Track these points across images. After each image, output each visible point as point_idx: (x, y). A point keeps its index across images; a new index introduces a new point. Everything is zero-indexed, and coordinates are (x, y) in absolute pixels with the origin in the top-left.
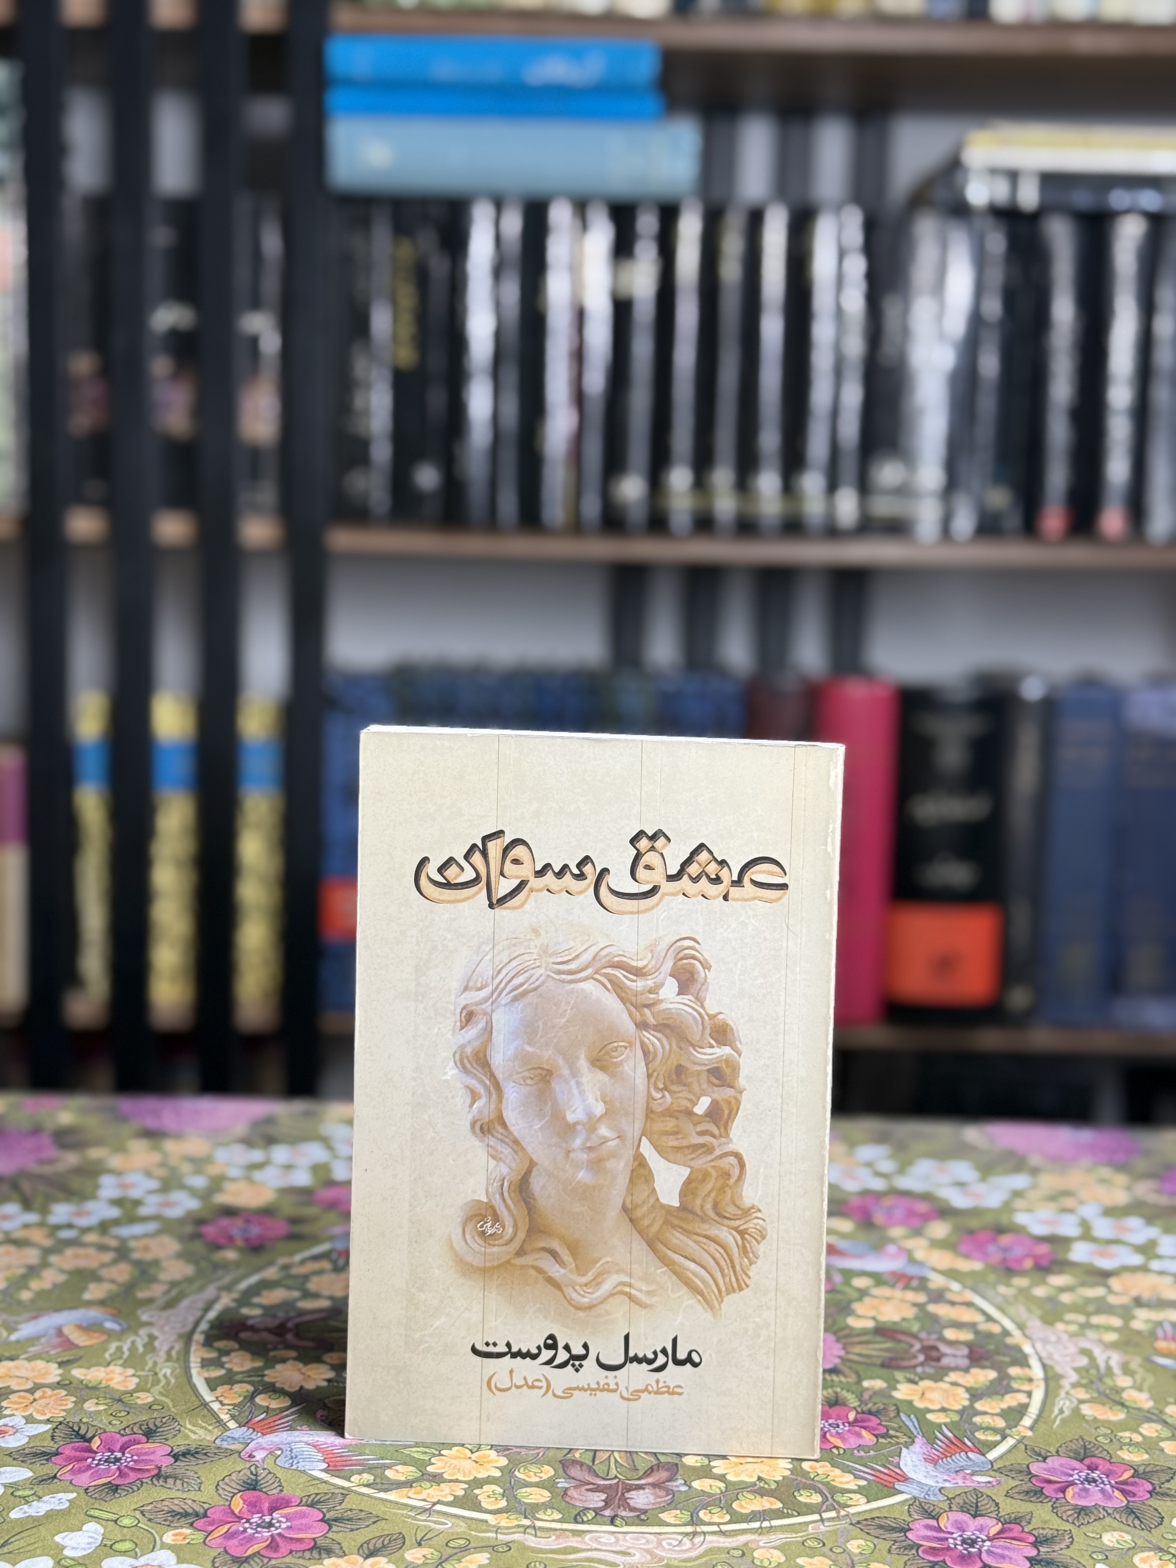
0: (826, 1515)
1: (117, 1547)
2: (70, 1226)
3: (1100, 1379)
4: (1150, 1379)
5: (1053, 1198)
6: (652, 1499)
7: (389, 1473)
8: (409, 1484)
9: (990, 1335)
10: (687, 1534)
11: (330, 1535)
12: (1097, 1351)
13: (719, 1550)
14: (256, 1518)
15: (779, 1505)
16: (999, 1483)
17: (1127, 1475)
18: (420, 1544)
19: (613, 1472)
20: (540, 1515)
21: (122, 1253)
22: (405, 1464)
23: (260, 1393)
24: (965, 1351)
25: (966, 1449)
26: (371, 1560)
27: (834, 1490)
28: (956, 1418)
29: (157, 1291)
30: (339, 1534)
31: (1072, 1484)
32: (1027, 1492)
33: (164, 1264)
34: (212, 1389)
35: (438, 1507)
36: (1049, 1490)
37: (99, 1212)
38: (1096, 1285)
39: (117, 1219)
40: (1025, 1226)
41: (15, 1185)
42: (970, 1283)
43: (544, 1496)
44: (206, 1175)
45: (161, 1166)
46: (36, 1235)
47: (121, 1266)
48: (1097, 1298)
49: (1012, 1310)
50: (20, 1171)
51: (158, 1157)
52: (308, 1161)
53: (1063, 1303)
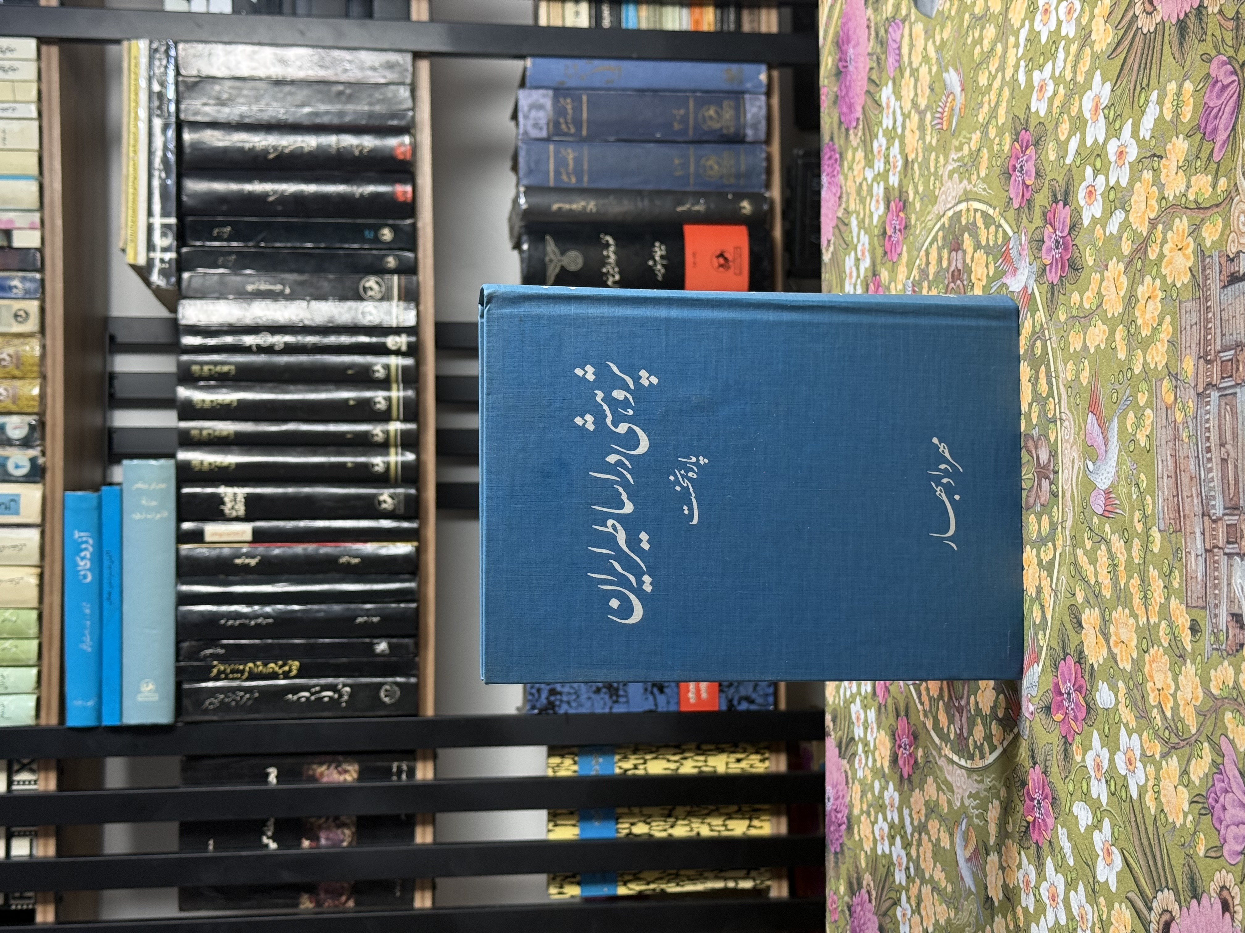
0: (1047, 337)
1: (1085, 791)
2: (908, 868)
3: (966, 165)
4: (964, 133)
5: (862, 201)
6: (1044, 449)
7: (1037, 622)
8: (1042, 607)
9: (944, 238)
10: (1061, 424)
11: (1072, 653)
12: (950, 168)
13: (1069, 403)
14: (1066, 704)
15: (1043, 367)
16: (1025, 227)
17: (1018, 147)
18: (1074, 595)
19: (1030, 476)
20: (1055, 519)
21: (922, 828)
22: (1032, 612)
23: (997, 715)
24: (954, 253)
25: (1008, 249)
26: (1084, 624)
27: (1034, 332)
28: (991, 257)
29: (943, 799)
30: (1071, 649)
31: (1023, 181)
32: (1029, 209)
33: (927, 798)
34: (995, 748)
35: (1054, 587)
36: (1027, 196)
37: (898, 851)
38: (912, 169)
39: (902, 837)
40: (880, 217)
41: (885, 914)
42: (915, 253)
43: (1045, 519)
44: (873, 782)
45: (868, 814)
46: (914, 891)
47: (930, 827)
48: (920, 168)
49: (930, 224)
50: (876, 913)
51: (863, 818)
52: (862, 712)
53: (924, 190)
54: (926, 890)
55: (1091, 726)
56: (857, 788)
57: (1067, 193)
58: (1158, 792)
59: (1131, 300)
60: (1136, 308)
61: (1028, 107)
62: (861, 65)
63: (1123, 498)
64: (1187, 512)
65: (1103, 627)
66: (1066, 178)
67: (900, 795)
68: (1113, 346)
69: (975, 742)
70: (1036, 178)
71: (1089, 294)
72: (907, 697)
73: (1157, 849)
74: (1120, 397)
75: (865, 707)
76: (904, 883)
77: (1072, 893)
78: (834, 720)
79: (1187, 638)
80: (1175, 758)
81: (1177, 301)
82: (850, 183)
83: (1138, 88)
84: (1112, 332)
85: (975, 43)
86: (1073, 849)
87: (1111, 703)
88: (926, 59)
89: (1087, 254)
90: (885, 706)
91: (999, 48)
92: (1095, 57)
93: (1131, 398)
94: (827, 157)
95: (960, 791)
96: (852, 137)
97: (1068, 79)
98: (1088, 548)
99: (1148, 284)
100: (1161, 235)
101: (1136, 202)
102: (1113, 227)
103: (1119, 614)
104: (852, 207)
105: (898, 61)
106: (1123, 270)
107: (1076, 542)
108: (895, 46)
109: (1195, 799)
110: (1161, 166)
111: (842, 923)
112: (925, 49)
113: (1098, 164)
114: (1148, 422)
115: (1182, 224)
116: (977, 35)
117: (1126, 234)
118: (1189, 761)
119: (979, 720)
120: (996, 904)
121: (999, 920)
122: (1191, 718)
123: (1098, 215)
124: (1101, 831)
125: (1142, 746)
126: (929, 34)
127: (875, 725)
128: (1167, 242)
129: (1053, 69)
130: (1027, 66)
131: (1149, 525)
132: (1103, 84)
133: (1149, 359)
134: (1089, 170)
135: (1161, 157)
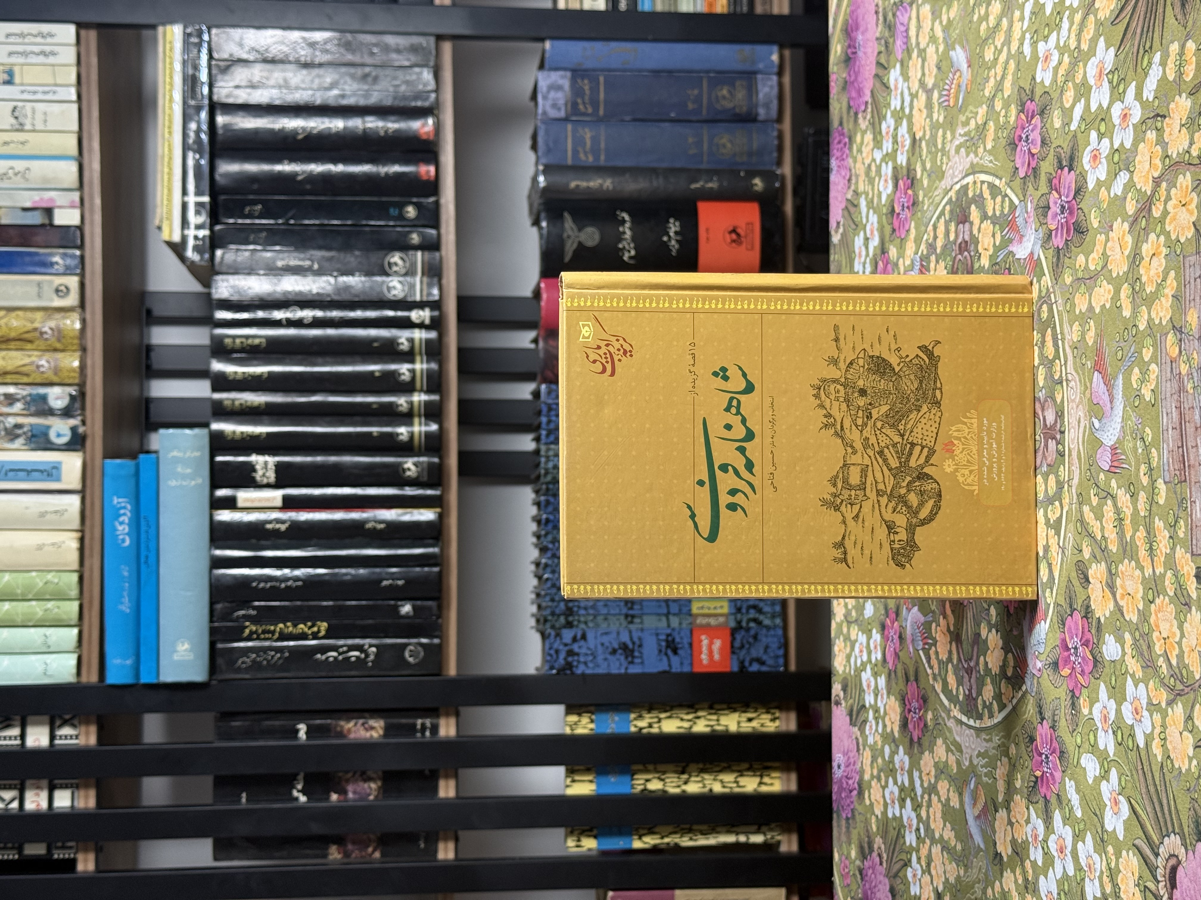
0: (1053, 300)
1: (1092, 742)
2: (918, 829)
3: (972, 139)
4: (971, 108)
5: (871, 181)
6: (1050, 410)
7: (1045, 581)
8: (1050, 565)
9: (951, 211)
10: (1067, 385)
11: (1079, 609)
12: (957, 142)
13: (1075, 363)
14: (1073, 658)
15: (1049, 330)
17: (1023, 116)
18: (1081, 551)
20: (1062, 479)
21: (932, 790)
23: (1006, 674)
24: (961, 226)
25: (1014, 218)
26: (1091, 579)
27: (1040, 297)
28: (997, 227)
29: (952, 760)
30: (1078, 604)
31: (1029, 150)
32: (1035, 177)
33: (937, 760)
34: (1005, 706)
35: (1061, 544)
37: (908, 813)
38: (920, 147)
39: (912, 799)
40: (888, 196)
41: (896, 876)
42: (923, 228)
43: (1052, 478)
44: (883, 747)
45: (879, 779)
46: (924, 852)
47: (939, 788)
48: (928, 145)
49: (937, 199)
50: (887, 876)
51: (874, 783)
52: (872, 679)
53: (931, 167)
54: (936, 850)
55: (1098, 678)
56: (867, 754)
57: (1072, 159)
58: (1165, 739)
59: (1135, 258)
60: (1141, 266)
61: (1034, 78)
62: (869, 50)
63: (1129, 453)
64: (1192, 462)
65: (1110, 581)
66: (1071, 144)
67: (910, 758)
68: (1118, 304)
69: (984, 702)
70: (1042, 147)
71: (1094, 255)
72: (916, 662)
73: (1164, 795)
75: (875, 675)
76: (914, 844)
77: (1080, 845)
78: (844, 689)
79: (1192, 585)
80: (1180, 704)
81: (1181, 256)
82: (859, 165)
83: (1141, 51)
84: (1117, 291)
85: (981, 19)
86: (1081, 800)
87: (1117, 655)
88: (933, 39)
89: (1092, 217)
90: (895, 672)
91: (1005, 22)
92: (1099, 24)
93: (1136, 354)
94: (836, 141)
95: (969, 751)
96: (861, 120)
97: (1072, 48)
98: (1094, 504)
99: (1153, 242)
100: (1165, 193)
101: (1140, 162)
102: (1118, 188)
103: (1126, 567)
104: (861, 188)
105: (906, 43)
106: (1128, 230)
107: (1082, 499)
108: (903, 29)
110: (1165, 125)
111: (854, 887)
112: (932, 29)
113: (1103, 129)
114: (1153, 376)
115: (1185, 180)
116: (983, 12)
117: (1130, 194)
118: (1193, 707)
119: (989, 680)
120: (1005, 859)
121: (1008, 875)
122: (1195, 664)
123: (1103, 177)
124: (1108, 781)
125: (1148, 695)
126: (936, 15)
127: (885, 692)
128: (1171, 199)
129: (1058, 39)
130: (1032, 38)
131: (1154, 477)
132: (1107, 50)
133: (1153, 315)
134: (1094, 135)
135: (1164, 117)
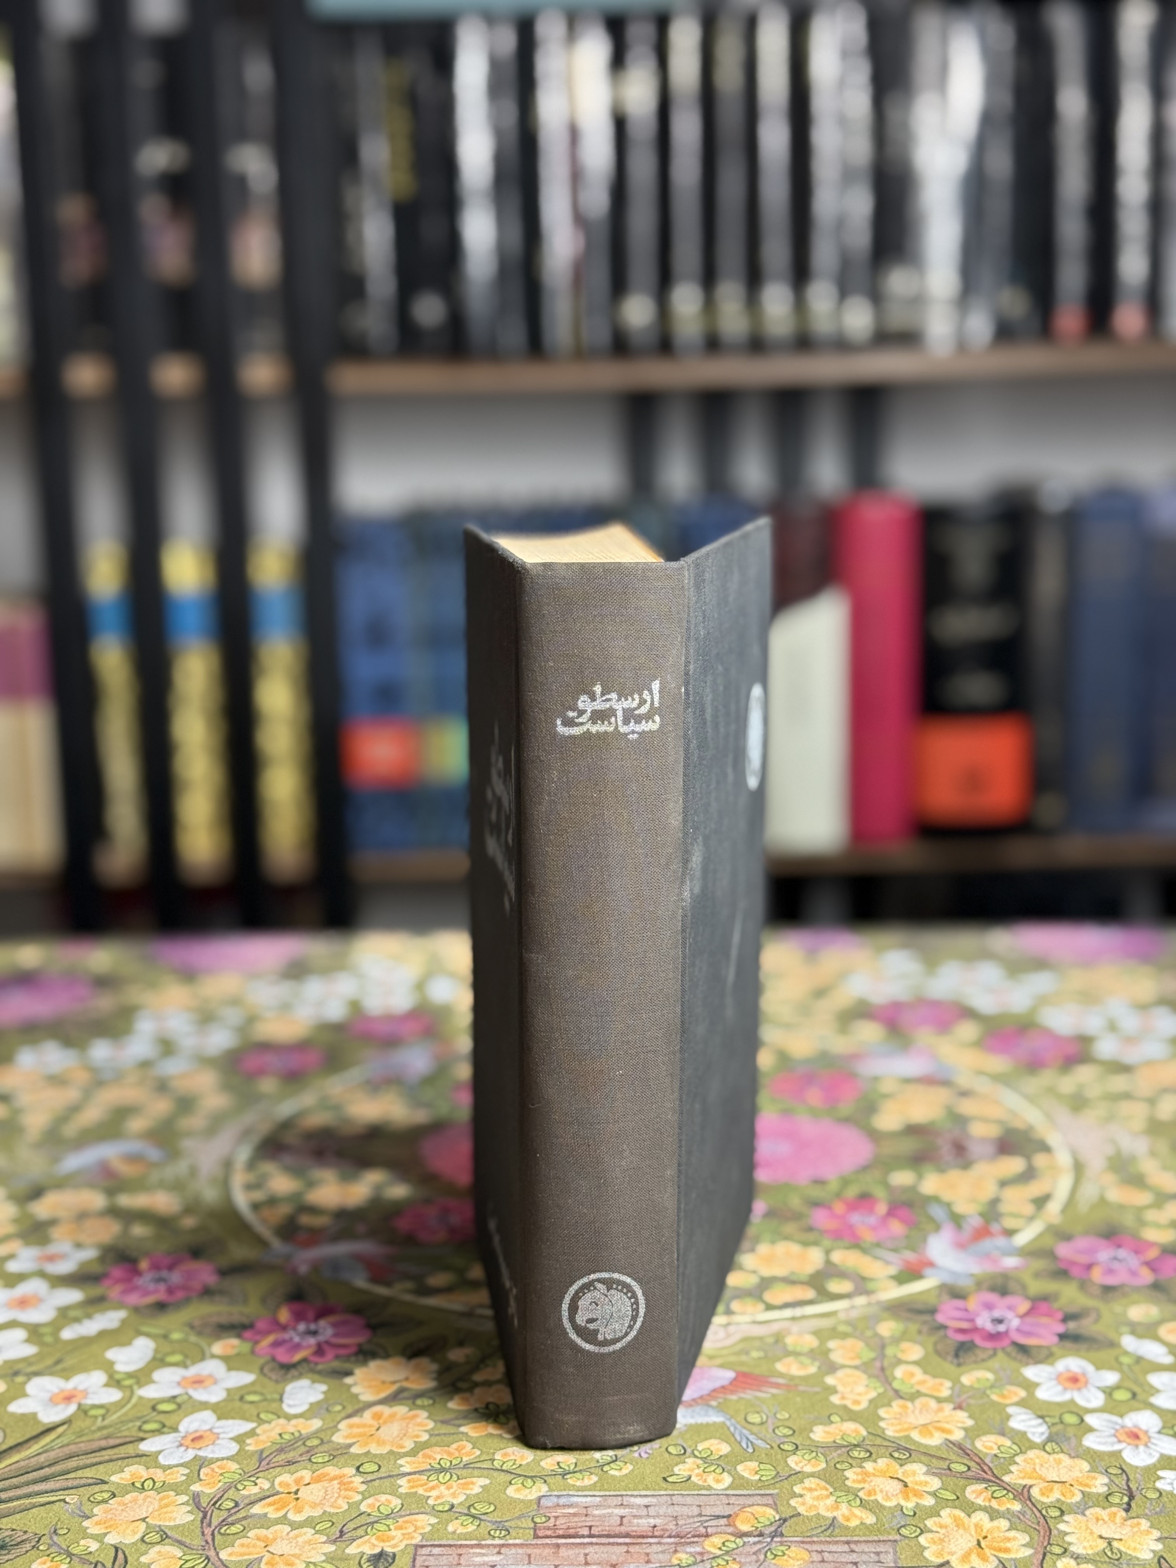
7: (429, 1280)
9: (1016, 1130)
12: (1123, 1139)
13: (753, 1338)
14: (302, 1327)
16: (1028, 1265)
17: (1153, 1254)
23: (302, 1214)
24: (992, 1144)
25: (994, 1235)
26: (414, 1361)
27: (865, 1278)
29: (198, 1121)
32: (1053, 1273)
33: (204, 1096)
34: (256, 1211)
54: (74, 1094)
55: (262, 1370)
57: (1078, 1338)
58: (142, 1489)
59: (904, 1451)
60: (891, 1461)
64: (560, 1553)
65: (405, 1394)
66: (1100, 1337)
67: (217, 1054)
68: (835, 1418)
70: (1101, 1286)
71: (918, 1376)
73: (58, 1485)
74: (755, 1429)
77: (22, 1335)
79: (367, 1546)
80: (189, 1518)
81: (898, 1537)
84: (855, 1417)
86: (86, 1338)
87: (290, 1406)
89: (980, 1374)
93: (750, 1450)
99: (926, 1483)
100: (1003, 1508)
101: (1059, 1462)
102: (1020, 1420)
103: (422, 1423)
106: (953, 1438)
109: (120, 1555)
110: (1114, 1509)
113: (1120, 1395)
114: (710, 1480)
115: (1018, 1547)
117: (1008, 1443)
118: (180, 1543)
119: (299, 1186)
120: (32, 1206)
121: (10, 1210)
122: (243, 1550)
123: (1042, 1394)
124: (104, 1386)
125: (218, 1460)
128: (992, 1519)
131: (551, 1480)
133: (810, 1482)
134: (1111, 1378)
135: (1127, 1510)
